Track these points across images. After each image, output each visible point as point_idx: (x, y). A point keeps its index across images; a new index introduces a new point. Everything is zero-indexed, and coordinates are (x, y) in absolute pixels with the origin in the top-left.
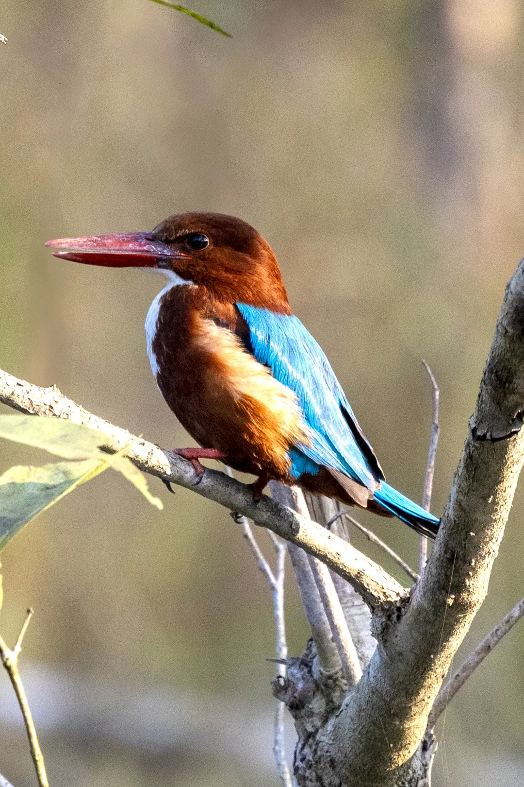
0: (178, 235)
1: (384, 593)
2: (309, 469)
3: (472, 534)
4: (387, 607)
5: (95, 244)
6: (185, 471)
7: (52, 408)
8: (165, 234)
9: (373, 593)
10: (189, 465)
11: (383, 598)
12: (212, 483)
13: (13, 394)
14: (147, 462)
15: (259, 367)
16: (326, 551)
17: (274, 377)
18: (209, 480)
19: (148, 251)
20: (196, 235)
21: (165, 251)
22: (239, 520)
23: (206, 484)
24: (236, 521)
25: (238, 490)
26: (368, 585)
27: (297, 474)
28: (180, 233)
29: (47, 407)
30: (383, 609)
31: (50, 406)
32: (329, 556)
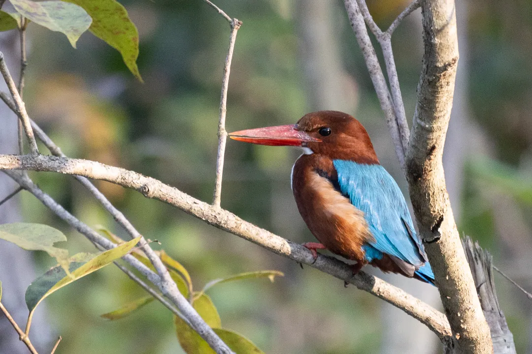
0: (314, 128)
1: (445, 331)
2: (377, 256)
3: (448, 297)
4: (447, 339)
5: (265, 133)
6: (306, 256)
7: (216, 217)
8: (306, 127)
9: (438, 331)
10: (309, 253)
11: (444, 333)
12: (324, 263)
13: (191, 208)
14: (280, 250)
15: (343, 198)
16: (404, 305)
17: (352, 203)
18: (322, 262)
19: (296, 137)
20: (324, 128)
21: (306, 137)
22: (346, 286)
23: (320, 264)
24: (345, 287)
25: (342, 268)
26: (434, 326)
27: (370, 259)
28: (315, 127)
29: (214, 217)
30: (445, 340)
31: (215, 216)
32: (406, 308)
